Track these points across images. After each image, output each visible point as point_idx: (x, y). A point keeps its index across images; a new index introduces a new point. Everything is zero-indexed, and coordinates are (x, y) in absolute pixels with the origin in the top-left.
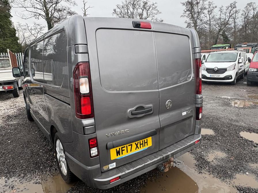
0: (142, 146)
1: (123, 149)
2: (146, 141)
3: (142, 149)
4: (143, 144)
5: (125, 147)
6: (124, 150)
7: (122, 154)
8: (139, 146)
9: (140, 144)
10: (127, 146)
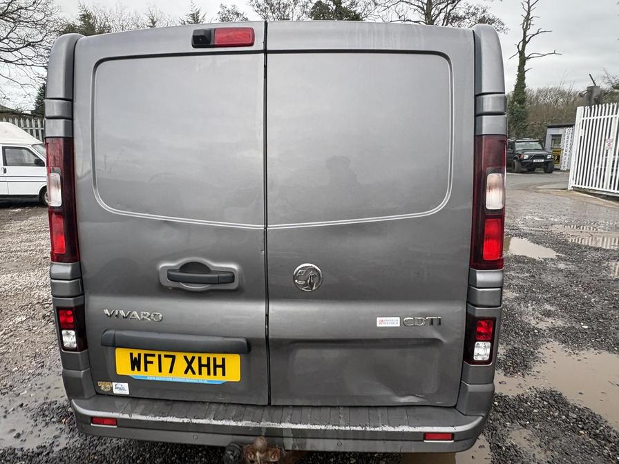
0: (204, 370)
1: (149, 359)
2: (219, 362)
3: (204, 378)
4: (208, 366)
5: (154, 355)
6: (151, 362)
7: (146, 370)
8: (195, 365)
9: (201, 366)
10: (160, 356)
